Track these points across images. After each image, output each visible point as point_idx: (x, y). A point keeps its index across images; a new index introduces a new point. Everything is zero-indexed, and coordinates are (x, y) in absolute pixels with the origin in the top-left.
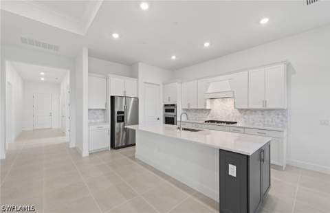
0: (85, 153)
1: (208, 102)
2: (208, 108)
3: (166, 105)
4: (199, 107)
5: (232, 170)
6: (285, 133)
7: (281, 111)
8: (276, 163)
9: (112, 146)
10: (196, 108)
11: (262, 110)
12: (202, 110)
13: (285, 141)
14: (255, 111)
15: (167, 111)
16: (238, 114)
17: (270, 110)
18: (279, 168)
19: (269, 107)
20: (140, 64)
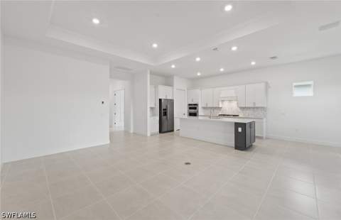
0: (149, 135)
1: (220, 103)
2: (220, 106)
3: (190, 105)
4: (215, 106)
5: (240, 130)
6: (265, 120)
7: (263, 108)
8: (260, 135)
9: (161, 131)
10: (211, 106)
11: (254, 108)
12: (216, 108)
13: (264, 124)
14: (250, 108)
15: (190, 108)
16: (239, 110)
17: (257, 108)
18: (261, 138)
19: (257, 106)
20: (175, 77)
